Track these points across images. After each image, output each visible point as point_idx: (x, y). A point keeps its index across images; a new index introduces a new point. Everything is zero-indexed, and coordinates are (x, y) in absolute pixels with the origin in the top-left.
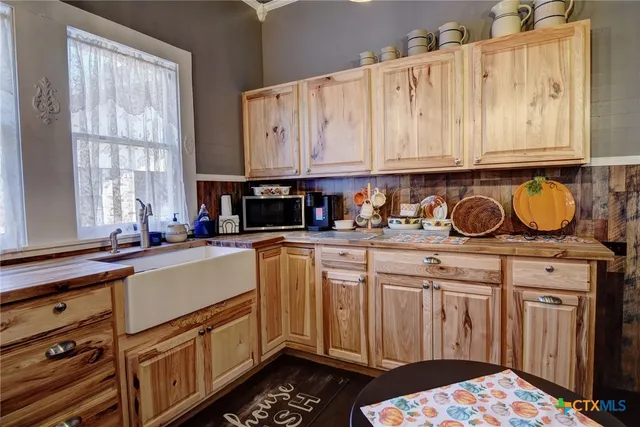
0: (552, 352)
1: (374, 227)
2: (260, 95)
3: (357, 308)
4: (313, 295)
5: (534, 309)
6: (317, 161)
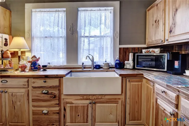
2: (152, 8)
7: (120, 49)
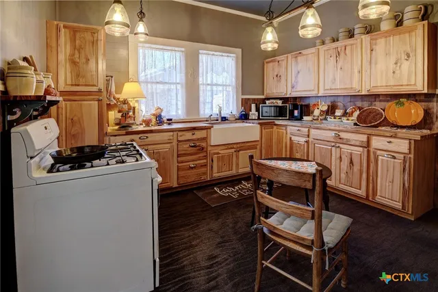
0: (391, 180)
1: (321, 120)
2: (272, 61)
3: (304, 153)
4: (286, 147)
5: (382, 160)
6: (294, 90)
7: (242, 99)
